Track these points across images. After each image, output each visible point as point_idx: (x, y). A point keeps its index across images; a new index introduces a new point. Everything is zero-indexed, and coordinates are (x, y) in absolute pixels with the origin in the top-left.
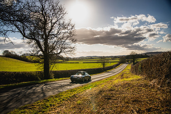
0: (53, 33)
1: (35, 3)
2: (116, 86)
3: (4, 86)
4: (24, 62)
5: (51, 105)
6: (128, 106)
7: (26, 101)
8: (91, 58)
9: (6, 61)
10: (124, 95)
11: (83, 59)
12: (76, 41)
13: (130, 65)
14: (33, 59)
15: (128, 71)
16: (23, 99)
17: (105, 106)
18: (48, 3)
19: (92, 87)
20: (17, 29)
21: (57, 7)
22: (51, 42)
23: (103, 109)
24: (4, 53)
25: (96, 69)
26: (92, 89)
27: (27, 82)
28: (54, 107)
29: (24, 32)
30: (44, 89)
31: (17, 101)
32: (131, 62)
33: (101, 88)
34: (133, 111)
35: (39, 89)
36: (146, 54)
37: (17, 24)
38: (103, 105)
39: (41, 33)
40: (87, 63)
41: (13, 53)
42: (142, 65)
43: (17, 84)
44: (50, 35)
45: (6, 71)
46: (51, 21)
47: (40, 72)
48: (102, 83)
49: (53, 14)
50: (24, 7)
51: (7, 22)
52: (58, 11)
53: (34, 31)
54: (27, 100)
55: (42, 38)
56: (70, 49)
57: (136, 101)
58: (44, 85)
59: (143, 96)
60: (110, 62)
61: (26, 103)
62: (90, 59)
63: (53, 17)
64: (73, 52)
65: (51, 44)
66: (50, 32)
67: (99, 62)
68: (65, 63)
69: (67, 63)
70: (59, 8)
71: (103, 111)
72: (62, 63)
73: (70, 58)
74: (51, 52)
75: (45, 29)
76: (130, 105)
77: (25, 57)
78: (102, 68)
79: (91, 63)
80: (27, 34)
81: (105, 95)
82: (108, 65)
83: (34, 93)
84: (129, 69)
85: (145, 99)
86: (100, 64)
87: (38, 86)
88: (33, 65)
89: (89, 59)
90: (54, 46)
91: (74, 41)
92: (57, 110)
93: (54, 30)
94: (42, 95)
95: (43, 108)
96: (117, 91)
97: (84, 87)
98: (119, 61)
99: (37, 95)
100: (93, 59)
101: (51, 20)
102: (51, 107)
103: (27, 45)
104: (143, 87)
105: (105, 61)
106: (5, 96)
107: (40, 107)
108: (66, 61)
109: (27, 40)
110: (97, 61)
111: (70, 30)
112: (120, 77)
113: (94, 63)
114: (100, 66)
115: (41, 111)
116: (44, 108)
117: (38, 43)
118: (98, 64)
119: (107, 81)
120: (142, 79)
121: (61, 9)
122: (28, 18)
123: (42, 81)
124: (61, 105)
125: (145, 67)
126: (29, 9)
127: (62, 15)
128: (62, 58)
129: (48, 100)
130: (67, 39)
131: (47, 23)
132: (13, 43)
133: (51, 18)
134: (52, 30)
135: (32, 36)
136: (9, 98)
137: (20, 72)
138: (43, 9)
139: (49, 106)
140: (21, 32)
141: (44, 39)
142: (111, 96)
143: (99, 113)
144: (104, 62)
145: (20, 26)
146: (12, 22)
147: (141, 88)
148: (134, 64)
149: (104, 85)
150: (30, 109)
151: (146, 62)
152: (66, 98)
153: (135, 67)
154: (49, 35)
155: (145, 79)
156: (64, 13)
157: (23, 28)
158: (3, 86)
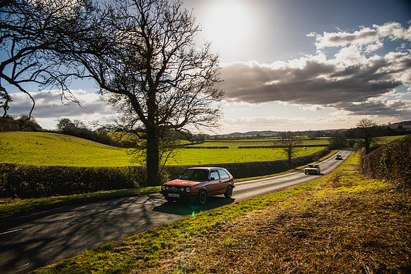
0: (168, 78)
1: (125, 10)
2: (321, 206)
3: (62, 199)
4: (102, 145)
5: (163, 246)
6: (350, 256)
7: (107, 234)
8: (258, 136)
9: (63, 144)
10: (340, 228)
11: (237, 139)
12: (220, 94)
13: (358, 153)
14: (123, 139)
15: (351, 170)
16: (101, 229)
17: (292, 254)
18: (155, 8)
19: (260, 207)
20: (87, 70)
21: (176, 16)
22: (162, 98)
23: (287, 260)
24: (59, 126)
25: (270, 162)
26: (260, 211)
27: (109, 192)
28: (171, 251)
29: (102, 77)
30: (148, 207)
31: (88, 233)
32: (360, 147)
33: (283, 208)
34: (364, 270)
35: (135, 208)
36: (400, 126)
37: (88, 60)
38: (287, 250)
39: (140, 79)
40: (249, 147)
41: (79, 126)
42: (389, 155)
43: (89, 195)
44: (161, 81)
45: (64, 165)
46: (163, 50)
47: (138, 168)
48: (284, 196)
49: (167, 32)
50: (103, 19)
51: (67, 57)
52: (179, 24)
53: (125, 73)
54: (110, 230)
55: (143, 89)
56: (206, 115)
57: (371, 245)
58: (148, 200)
59: (392, 233)
60: (307, 146)
61: (109, 237)
62: (255, 138)
63: (167, 38)
64: (213, 122)
65: (163, 103)
66: (159, 75)
67: (278, 147)
68: (195, 147)
69: (199, 148)
70: (180, 17)
71: (287, 264)
72: (189, 148)
73: (208, 137)
74: (163, 121)
75: (149, 69)
76: (356, 253)
77: (105, 133)
78: (286, 161)
79: (259, 147)
80: (108, 82)
81: (293, 226)
82: (300, 153)
83: (125, 216)
84: (355, 163)
85: (398, 240)
86: (281, 150)
87: (133, 202)
88: (123, 151)
89: (252, 138)
90: (170, 107)
91: (217, 95)
92: (178, 258)
93: (169, 71)
94: (143, 222)
95: (145, 251)
96: (324, 217)
97: (241, 206)
98: (327, 143)
99: (132, 221)
100: (264, 137)
101: (164, 48)
102: (164, 249)
103: (110, 106)
104: (393, 210)
105: (293, 144)
106: (64, 221)
107: (139, 248)
108: (198, 143)
109: (108, 95)
110: (273, 144)
111: (206, 70)
112: (331, 182)
113: (266, 147)
114: (279, 154)
115: (140, 258)
116: (147, 251)
117: (133, 101)
118: (275, 151)
119: (297, 192)
120: (390, 190)
121: (185, 21)
122: (111, 45)
123: (142, 190)
124: (187, 247)
125: (397, 158)
126: (113, 24)
127: (189, 34)
128: (188, 136)
129: (158, 234)
130: (199, 91)
131: (155, 55)
132: (78, 102)
133: (162, 43)
134: (165, 70)
135: (120, 86)
136: (73, 225)
137: (93, 168)
138: (144, 23)
139: (159, 247)
140: (95, 77)
141: (146, 91)
142: (308, 230)
143: (276, 269)
144: (290, 147)
145: (93, 64)
146: (77, 55)
147: (387, 212)
148: (368, 151)
149: (288, 203)
150: (118, 251)
151: (402, 146)
152: (199, 230)
153: (370, 158)
154: (158, 82)
155: (399, 189)
156: (193, 28)
157: (101, 67)
158: (59, 199)
